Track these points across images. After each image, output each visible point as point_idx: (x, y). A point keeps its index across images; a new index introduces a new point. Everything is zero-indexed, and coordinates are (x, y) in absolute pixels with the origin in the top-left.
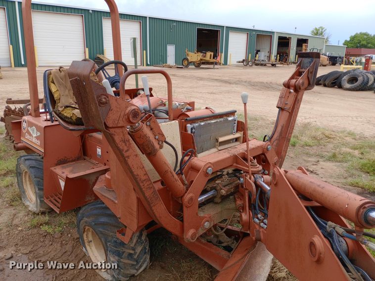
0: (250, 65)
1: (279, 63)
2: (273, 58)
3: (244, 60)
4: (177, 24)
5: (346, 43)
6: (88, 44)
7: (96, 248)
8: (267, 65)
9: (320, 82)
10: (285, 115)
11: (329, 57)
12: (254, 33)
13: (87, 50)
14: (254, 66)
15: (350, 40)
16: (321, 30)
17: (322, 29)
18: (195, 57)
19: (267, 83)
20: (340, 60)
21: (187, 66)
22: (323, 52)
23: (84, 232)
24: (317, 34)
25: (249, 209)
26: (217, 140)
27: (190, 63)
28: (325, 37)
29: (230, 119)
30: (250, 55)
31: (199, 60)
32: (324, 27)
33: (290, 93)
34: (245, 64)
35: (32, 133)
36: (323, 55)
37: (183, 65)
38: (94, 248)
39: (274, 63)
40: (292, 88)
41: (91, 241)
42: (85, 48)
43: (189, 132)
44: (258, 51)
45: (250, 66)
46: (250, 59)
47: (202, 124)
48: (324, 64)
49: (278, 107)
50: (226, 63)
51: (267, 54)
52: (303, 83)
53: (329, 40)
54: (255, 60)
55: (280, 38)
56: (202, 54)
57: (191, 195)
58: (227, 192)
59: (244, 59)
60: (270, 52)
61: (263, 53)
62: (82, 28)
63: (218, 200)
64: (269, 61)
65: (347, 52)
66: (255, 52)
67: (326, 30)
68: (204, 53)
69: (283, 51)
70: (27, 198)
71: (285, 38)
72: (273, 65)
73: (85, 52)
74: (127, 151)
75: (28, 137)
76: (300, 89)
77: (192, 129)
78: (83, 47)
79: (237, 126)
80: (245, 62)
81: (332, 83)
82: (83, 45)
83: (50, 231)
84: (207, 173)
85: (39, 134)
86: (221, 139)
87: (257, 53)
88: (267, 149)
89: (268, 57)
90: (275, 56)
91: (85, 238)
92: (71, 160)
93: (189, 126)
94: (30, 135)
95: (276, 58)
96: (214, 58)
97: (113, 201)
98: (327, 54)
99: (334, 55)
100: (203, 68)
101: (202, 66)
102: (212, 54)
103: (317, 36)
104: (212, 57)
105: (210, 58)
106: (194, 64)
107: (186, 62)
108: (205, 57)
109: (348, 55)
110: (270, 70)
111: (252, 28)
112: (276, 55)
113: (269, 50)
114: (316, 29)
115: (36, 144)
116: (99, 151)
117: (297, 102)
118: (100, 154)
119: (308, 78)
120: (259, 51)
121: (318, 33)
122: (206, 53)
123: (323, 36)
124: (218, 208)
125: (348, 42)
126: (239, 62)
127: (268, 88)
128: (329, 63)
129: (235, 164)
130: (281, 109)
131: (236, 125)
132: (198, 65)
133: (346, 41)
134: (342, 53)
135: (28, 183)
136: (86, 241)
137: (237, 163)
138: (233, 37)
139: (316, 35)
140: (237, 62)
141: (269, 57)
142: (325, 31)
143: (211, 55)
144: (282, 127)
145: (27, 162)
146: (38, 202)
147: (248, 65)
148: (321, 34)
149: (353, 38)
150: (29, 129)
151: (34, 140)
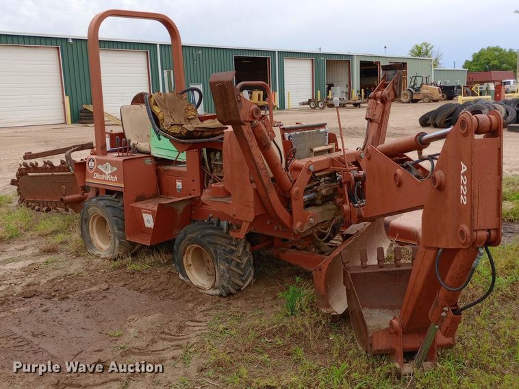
0: (321, 106)
1: (365, 100)
2: (355, 94)
3: (310, 100)
4: (204, 51)
5: (467, 65)
6: (69, 90)
7: (196, 272)
8: (347, 105)
9: (428, 122)
10: (375, 126)
11: (441, 87)
12: (322, 58)
13: (67, 99)
14: (327, 108)
15: (474, 60)
16: (424, 48)
17: (427, 47)
19: (349, 128)
20: (459, 90)
22: (432, 80)
23: (184, 255)
24: (419, 54)
25: (350, 201)
26: (312, 150)
28: (433, 58)
29: (322, 130)
30: (319, 92)
32: (428, 42)
33: (377, 104)
34: (313, 106)
35: (103, 171)
36: (431, 84)
38: (194, 272)
39: (357, 101)
40: (379, 100)
41: (190, 265)
42: (63, 96)
43: (287, 139)
44: (330, 86)
45: (321, 108)
46: (319, 97)
47: (298, 133)
48: (436, 97)
49: (367, 119)
50: (282, 106)
51: (346, 90)
52: (389, 94)
53: (440, 62)
54: (328, 99)
55: (363, 64)
57: (297, 188)
58: (327, 192)
59: (311, 98)
60: (350, 86)
61: (338, 88)
62: (58, 66)
63: (319, 202)
64: (349, 99)
65: (469, 78)
66: (326, 87)
67: (433, 47)
68: (249, 92)
69: (369, 83)
70: (95, 248)
71: (371, 63)
72: (356, 105)
73: (64, 103)
74: (251, 141)
75: (97, 176)
76: (387, 100)
77: (289, 137)
78: (61, 96)
79: (329, 139)
80: (313, 104)
81: (446, 122)
82: (61, 92)
83: (138, 267)
84: (310, 170)
85: (115, 169)
86: (316, 149)
87: (329, 89)
88: (361, 157)
89: (346, 93)
90: (358, 92)
91: (185, 262)
92: (148, 196)
93: (287, 135)
94: (101, 173)
95: (359, 93)
96: (264, 99)
97: (225, 203)
98: (439, 83)
99: (449, 83)
102: (262, 93)
103: (421, 58)
104: (262, 100)
105: (259, 100)
108: (251, 98)
109: (470, 83)
110: (353, 112)
111: (317, 51)
112: (359, 90)
113: (347, 83)
114: (417, 47)
115: (111, 181)
116: (179, 185)
117: (385, 114)
118: (181, 187)
119: (394, 89)
120: (332, 85)
121: (421, 52)
123: (430, 57)
124: (320, 209)
125: (471, 63)
126: (303, 104)
127: (353, 134)
128: (443, 96)
129: (332, 167)
130: (370, 120)
131: (327, 137)
133: (467, 62)
134: (462, 81)
135: (95, 230)
136: (185, 265)
137: (333, 166)
138: (290, 67)
139: (418, 56)
140: (300, 104)
141: (349, 94)
142: (431, 49)
143: (259, 95)
144: (373, 138)
145: (101, 202)
146: (117, 245)
147: (318, 108)
148: (426, 54)
149: (477, 57)
150: (99, 167)
151: (107, 178)
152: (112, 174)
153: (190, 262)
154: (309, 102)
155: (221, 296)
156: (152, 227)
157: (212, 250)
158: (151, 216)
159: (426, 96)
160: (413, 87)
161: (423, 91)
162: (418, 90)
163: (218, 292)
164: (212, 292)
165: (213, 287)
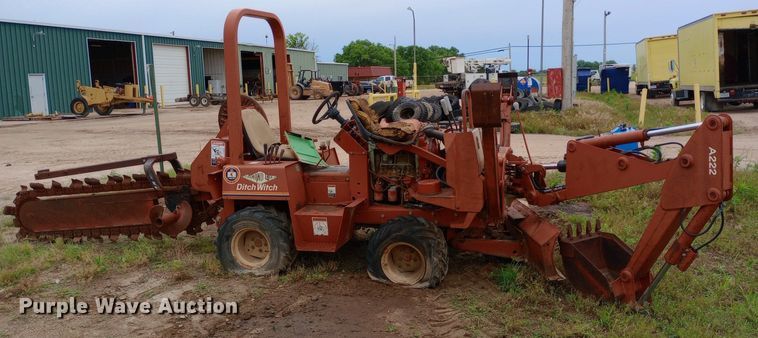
0: (204, 103)
7: (392, 270)
12: (199, 46)
14: (212, 106)
15: (345, 54)
17: (301, 37)
18: (101, 95)
21: (84, 114)
23: (382, 256)
27: (88, 108)
28: (309, 50)
30: (197, 86)
31: (110, 99)
32: (303, 33)
34: (194, 103)
35: (254, 181)
36: (321, 80)
37: (73, 112)
44: (208, 79)
45: (205, 106)
46: (198, 92)
56: (115, 90)
59: (188, 93)
61: (218, 82)
65: (349, 73)
66: (204, 80)
67: (308, 38)
68: (120, 86)
70: (241, 267)
75: (241, 187)
80: (193, 100)
85: (273, 178)
91: (382, 262)
94: (249, 183)
100: (117, 116)
101: (114, 112)
102: (137, 86)
105: (134, 95)
106: (97, 111)
107: (81, 107)
108: (123, 93)
109: (354, 78)
115: (268, 191)
116: (332, 190)
118: (334, 192)
120: (210, 78)
121: (296, 43)
122: (123, 87)
125: (342, 56)
126: (181, 100)
132: (105, 111)
133: (338, 55)
136: (382, 266)
138: (159, 53)
139: (293, 47)
140: (176, 101)
142: (306, 40)
143: (134, 90)
145: (256, 215)
146: (282, 258)
147: (200, 105)
148: (301, 45)
149: (348, 50)
150: (246, 177)
151: (260, 188)
152: (270, 183)
153: (386, 262)
154: (189, 98)
155: (430, 287)
156: (327, 234)
157: (424, 245)
158: (326, 223)
159: (316, 92)
160: (302, 82)
161: (314, 86)
162: (308, 85)
163: (427, 284)
164: (419, 286)
165: (421, 281)
